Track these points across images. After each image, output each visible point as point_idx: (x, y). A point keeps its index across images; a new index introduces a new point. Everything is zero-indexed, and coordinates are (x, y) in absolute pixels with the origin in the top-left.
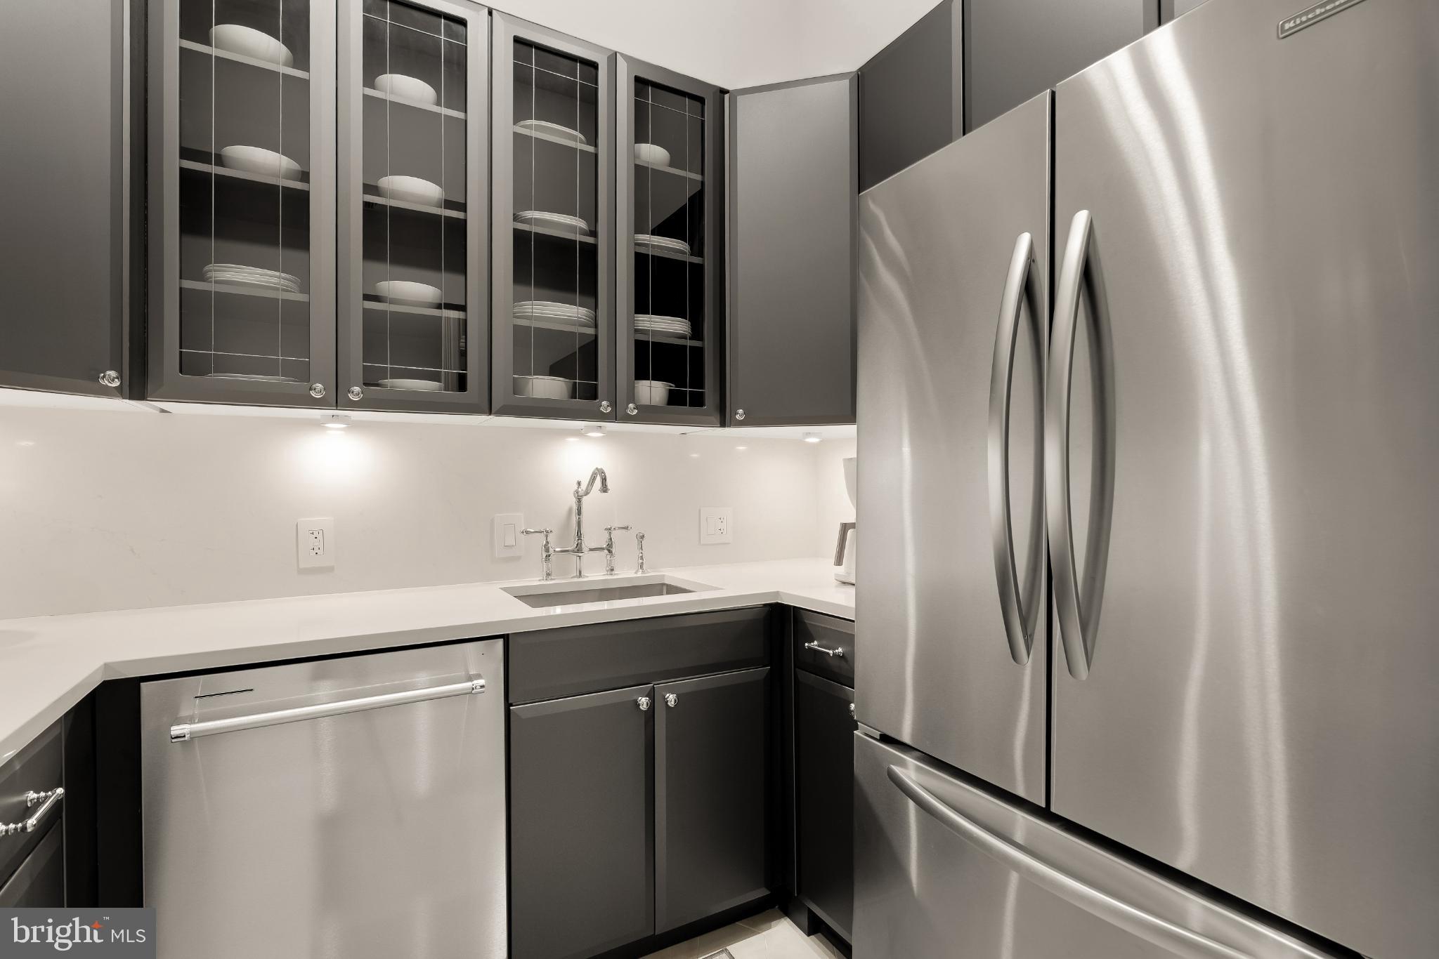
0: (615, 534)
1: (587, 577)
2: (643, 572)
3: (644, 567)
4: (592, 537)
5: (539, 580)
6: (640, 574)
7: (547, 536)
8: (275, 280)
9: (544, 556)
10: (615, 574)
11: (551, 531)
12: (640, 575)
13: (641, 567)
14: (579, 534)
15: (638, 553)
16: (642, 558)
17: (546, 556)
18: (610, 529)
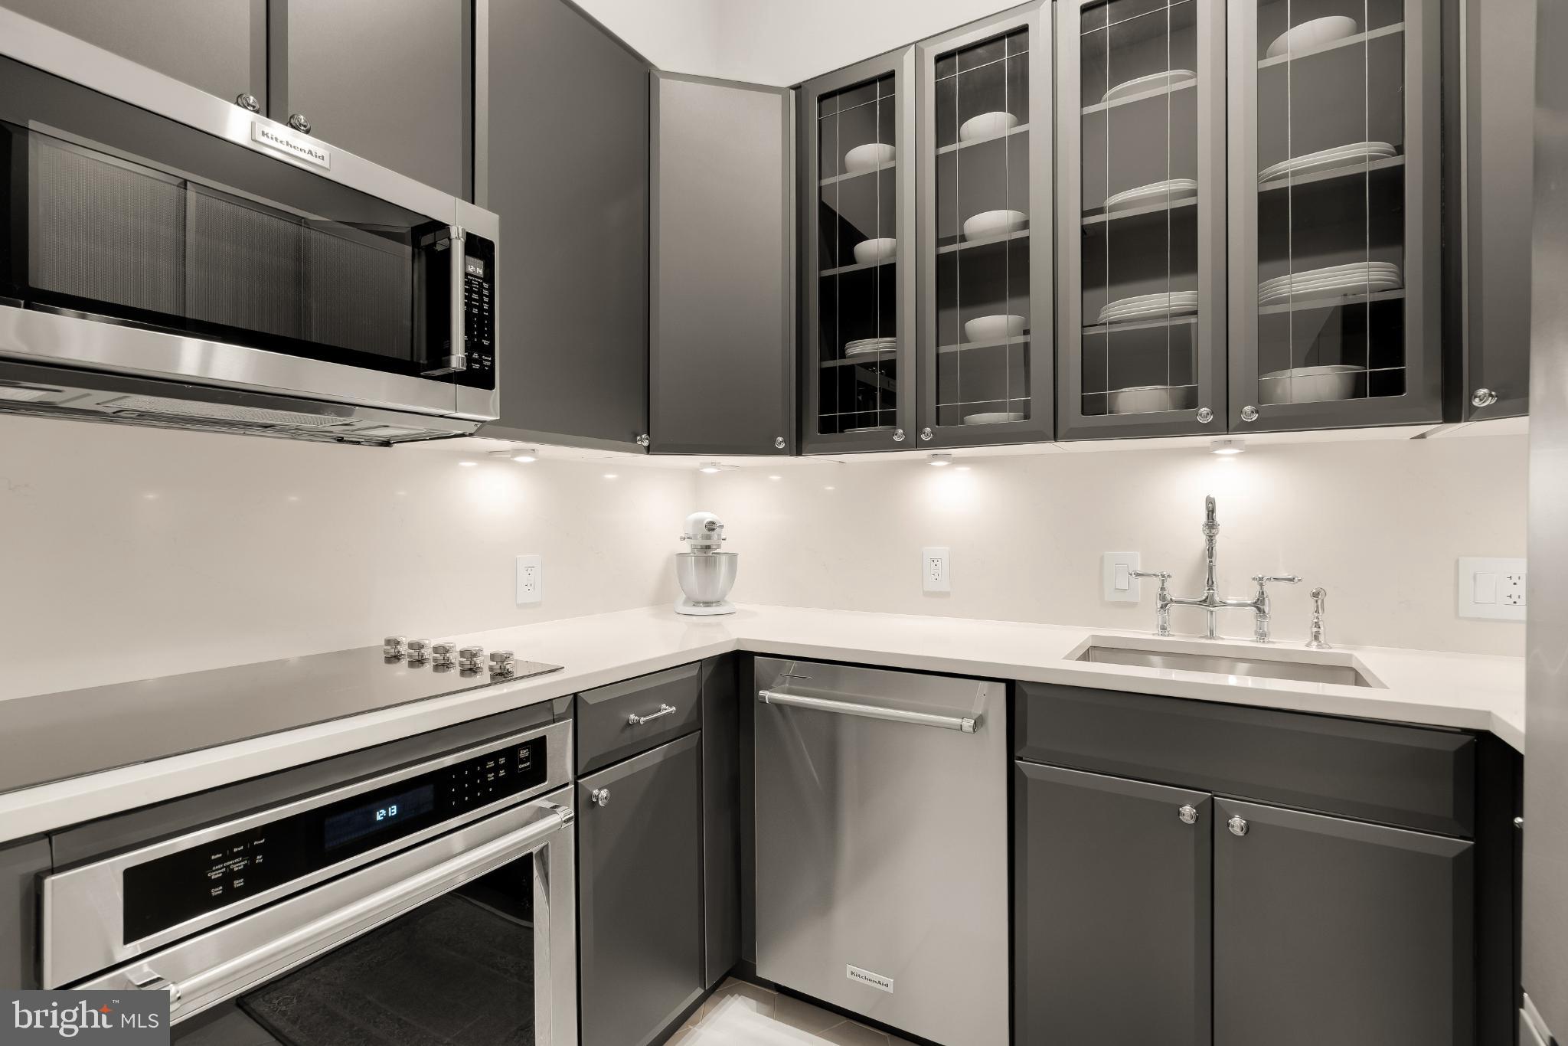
0: (1268, 588)
1: (1223, 639)
2: (1319, 646)
3: (1322, 638)
4: (1235, 590)
5: (1154, 634)
6: (1314, 648)
7: (1163, 581)
8: (888, 345)
9: (1159, 606)
10: (1268, 642)
11: (1169, 576)
12: (1315, 650)
13: (1316, 637)
14: (1210, 582)
15: (1311, 617)
16: (1317, 625)
17: (1162, 608)
18: (1261, 579)
